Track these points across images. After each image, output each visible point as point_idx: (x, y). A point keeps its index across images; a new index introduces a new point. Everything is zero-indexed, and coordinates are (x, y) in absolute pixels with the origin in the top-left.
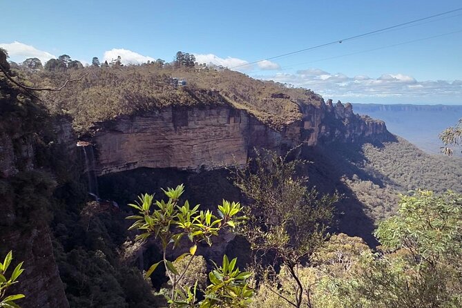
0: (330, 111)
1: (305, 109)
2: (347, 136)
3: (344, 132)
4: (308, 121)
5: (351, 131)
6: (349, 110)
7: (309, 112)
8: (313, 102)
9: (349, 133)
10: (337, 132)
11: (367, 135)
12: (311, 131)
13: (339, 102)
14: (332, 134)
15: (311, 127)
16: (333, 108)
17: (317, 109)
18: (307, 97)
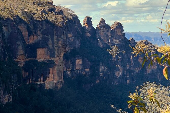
0: (88, 35)
1: (35, 28)
2: (118, 74)
3: (112, 68)
4: (42, 47)
5: (124, 66)
6: (119, 33)
7: (43, 33)
8: (51, 17)
9: (121, 69)
10: (102, 68)
11: (149, 71)
12: (50, 64)
13: (103, 21)
14: (95, 73)
15: (48, 58)
16: (94, 32)
17: (57, 27)
18: (40, 9)
